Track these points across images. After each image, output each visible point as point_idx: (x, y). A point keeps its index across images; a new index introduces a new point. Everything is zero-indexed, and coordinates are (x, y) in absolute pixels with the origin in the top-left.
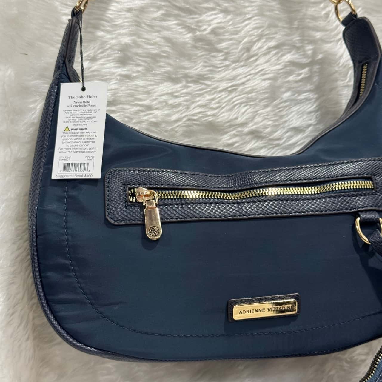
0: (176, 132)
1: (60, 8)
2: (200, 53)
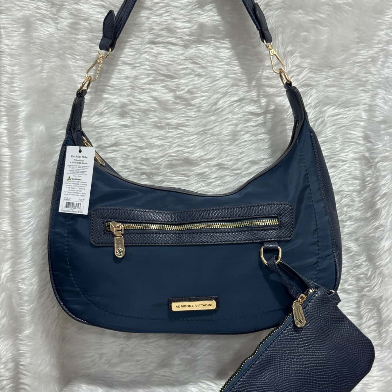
0: (161, 165)
1: (77, 79)
2: (179, 107)
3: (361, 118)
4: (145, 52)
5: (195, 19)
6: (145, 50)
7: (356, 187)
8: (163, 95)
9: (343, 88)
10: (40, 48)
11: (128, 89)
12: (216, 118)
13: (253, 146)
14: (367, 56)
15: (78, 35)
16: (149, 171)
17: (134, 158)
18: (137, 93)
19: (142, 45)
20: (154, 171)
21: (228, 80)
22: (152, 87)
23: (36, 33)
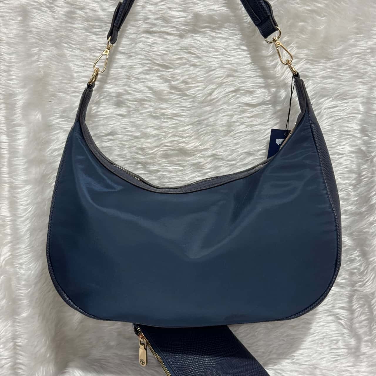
3: (359, 110)
4: (141, 42)
5: (190, 9)
6: (140, 39)
7: (352, 180)
8: (157, 85)
9: (340, 79)
10: (37, 37)
11: (124, 79)
12: (211, 109)
13: (248, 137)
14: (366, 47)
15: (74, 24)
16: (144, 160)
17: (130, 147)
18: (132, 82)
19: (137, 34)
20: (149, 161)
21: (223, 71)
22: (147, 77)
23: (33, 21)
